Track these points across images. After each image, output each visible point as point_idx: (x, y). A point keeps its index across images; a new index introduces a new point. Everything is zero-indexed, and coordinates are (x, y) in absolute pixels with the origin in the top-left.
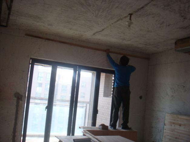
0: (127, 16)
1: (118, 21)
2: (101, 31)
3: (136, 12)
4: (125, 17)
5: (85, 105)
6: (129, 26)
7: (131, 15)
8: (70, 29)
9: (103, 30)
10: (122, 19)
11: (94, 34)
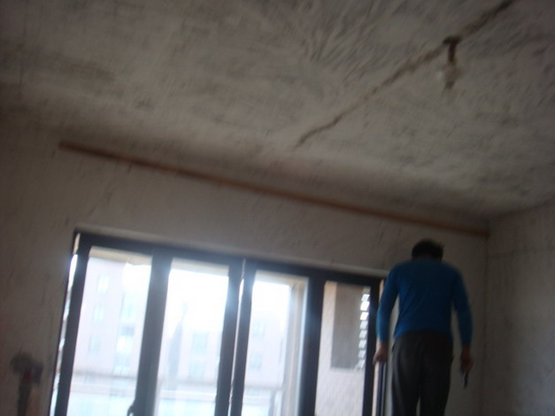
0: (436, 53)
1: (397, 75)
2: (328, 127)
3: (474, 28)
4: (429, 57)
5: (267, 396)
6: (450, 84)
7: (452, 43)
8: (218, 119)
9: (337, 120)
10: (412, 68)
11: (303, 140)
